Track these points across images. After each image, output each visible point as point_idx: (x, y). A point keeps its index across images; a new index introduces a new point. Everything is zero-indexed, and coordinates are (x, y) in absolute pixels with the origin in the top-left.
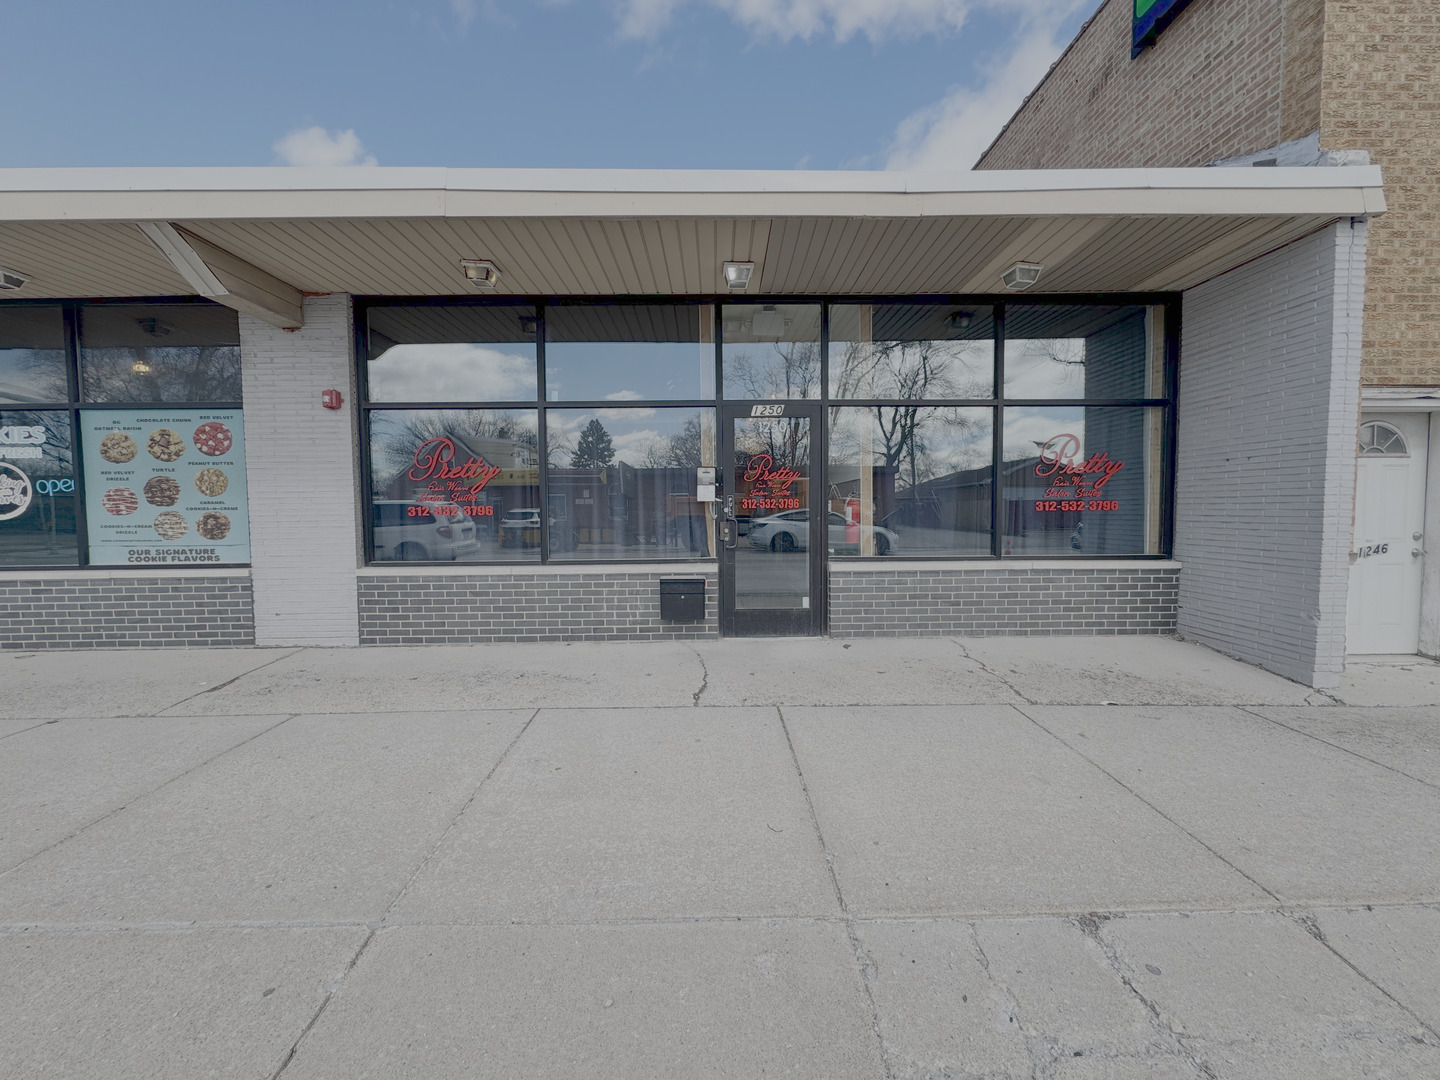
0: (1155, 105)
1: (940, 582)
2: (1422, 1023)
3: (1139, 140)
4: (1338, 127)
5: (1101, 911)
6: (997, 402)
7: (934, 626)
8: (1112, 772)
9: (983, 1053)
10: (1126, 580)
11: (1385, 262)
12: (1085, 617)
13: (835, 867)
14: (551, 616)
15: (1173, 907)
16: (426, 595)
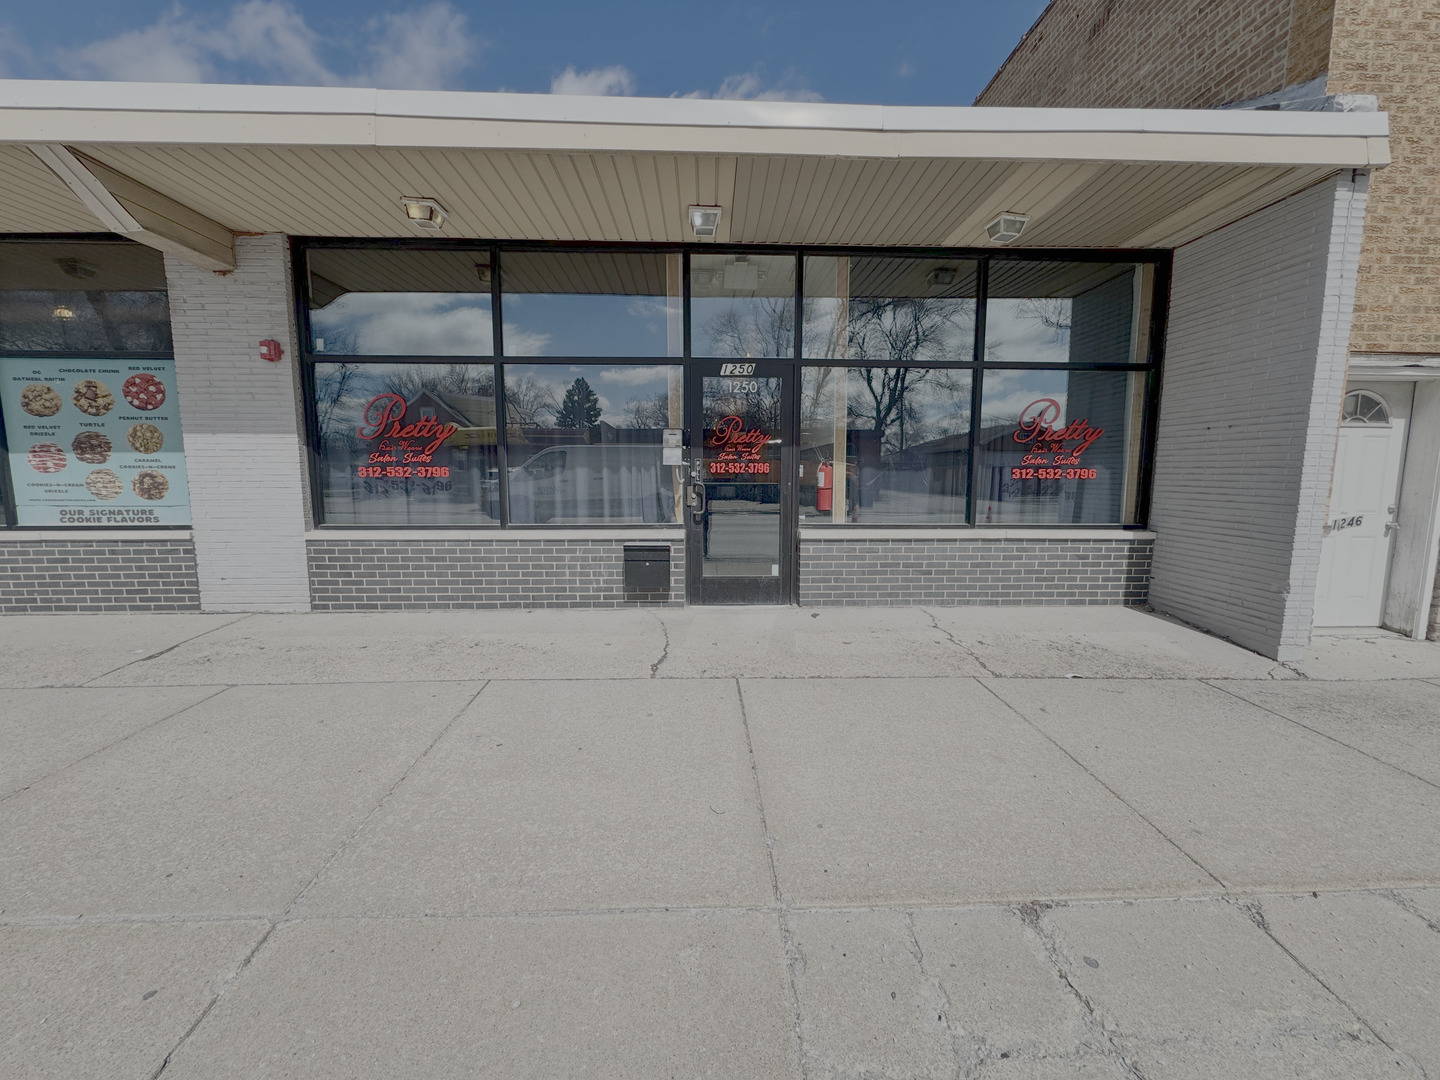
0: (1158, 43)
1: (912, 550)
2: (1359, 1019)
3: (1139, 82)
4: (1347, 69)
5: (1043, 899)
6: (979, 365)
7: (905, 595)
8: (1069, 750)
9: (906, 1055)
10: (1100, 550)
11: (1384, 220)
12: (1057, 587)
13: (775, 852)
14: (511, 582)
15: (1117, 895)
16: (379, 559)
